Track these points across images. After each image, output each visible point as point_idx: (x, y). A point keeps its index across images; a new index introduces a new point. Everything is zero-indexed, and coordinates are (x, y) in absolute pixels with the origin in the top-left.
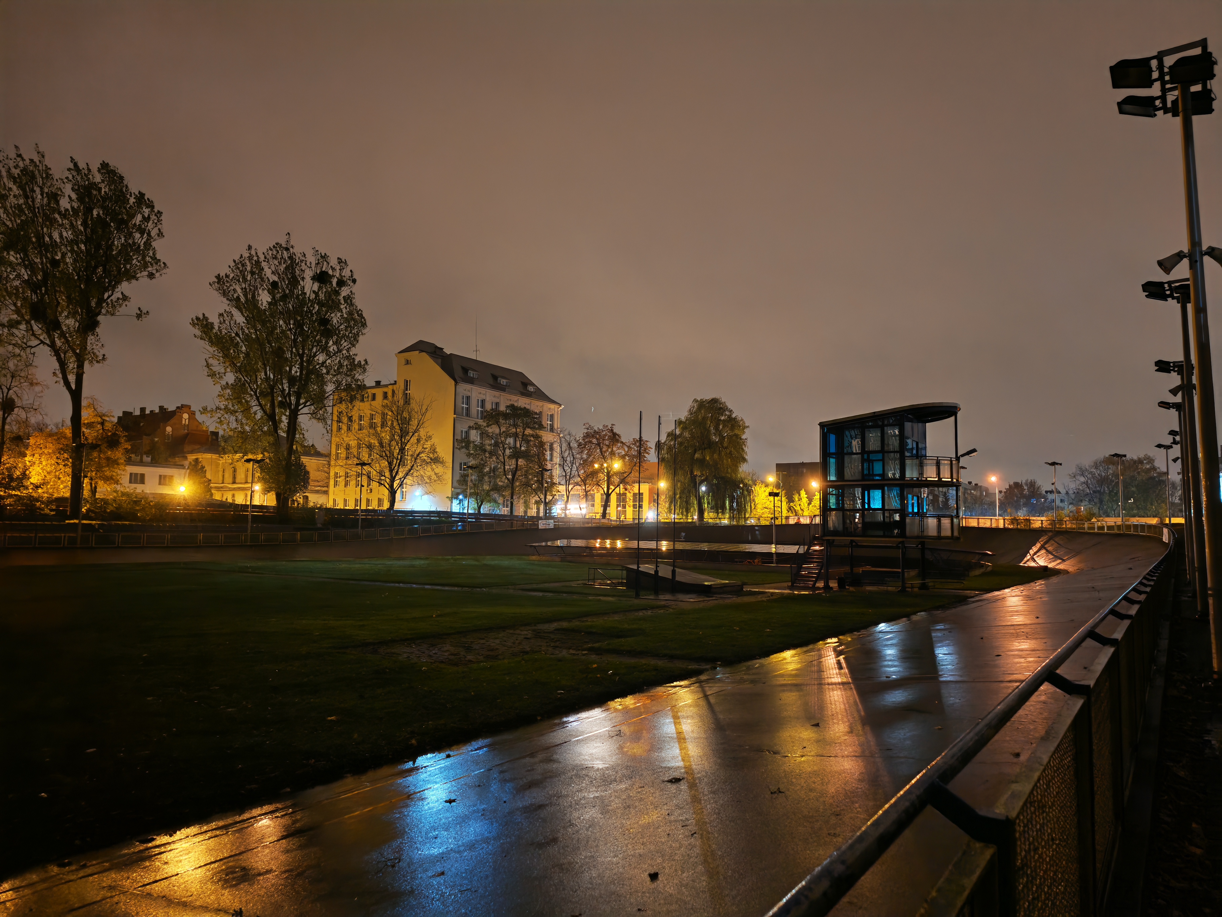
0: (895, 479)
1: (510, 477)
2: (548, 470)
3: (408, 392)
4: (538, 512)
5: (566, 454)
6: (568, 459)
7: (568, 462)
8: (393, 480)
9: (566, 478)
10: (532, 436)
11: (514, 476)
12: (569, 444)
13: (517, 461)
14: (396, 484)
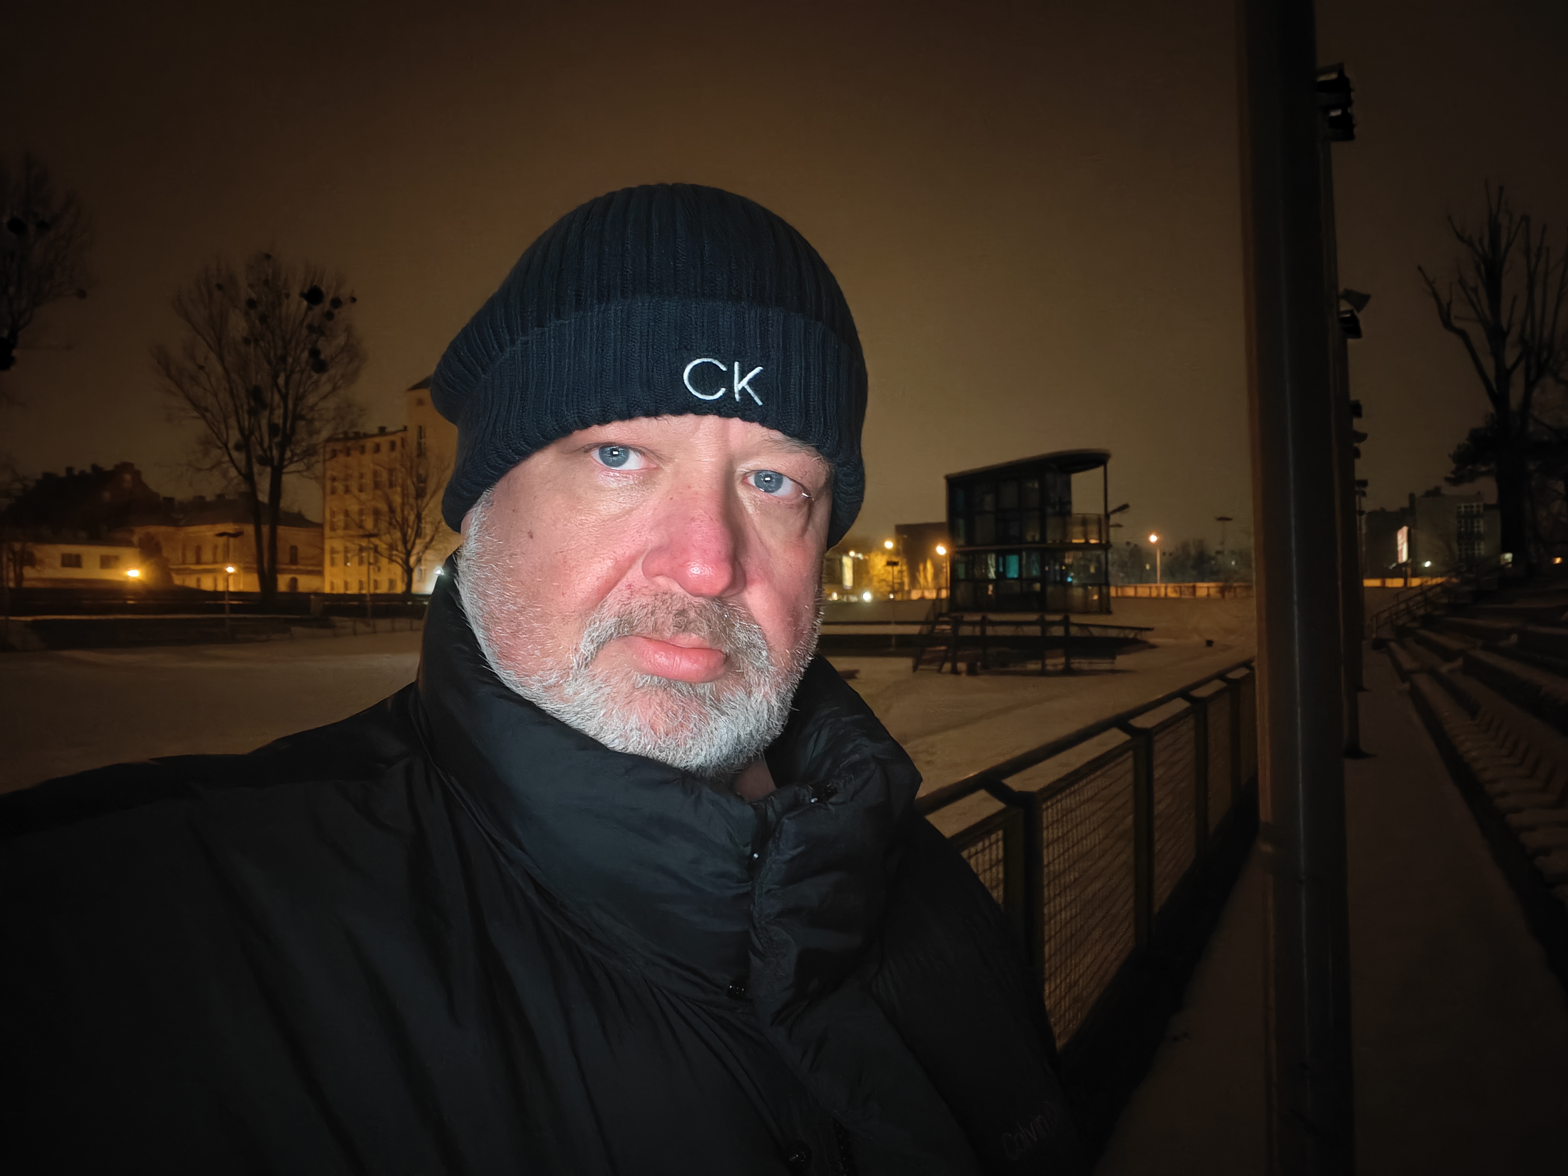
0: (1034, 542)
3: (423, 441)
8: (408, 554)
14: (413, 560)
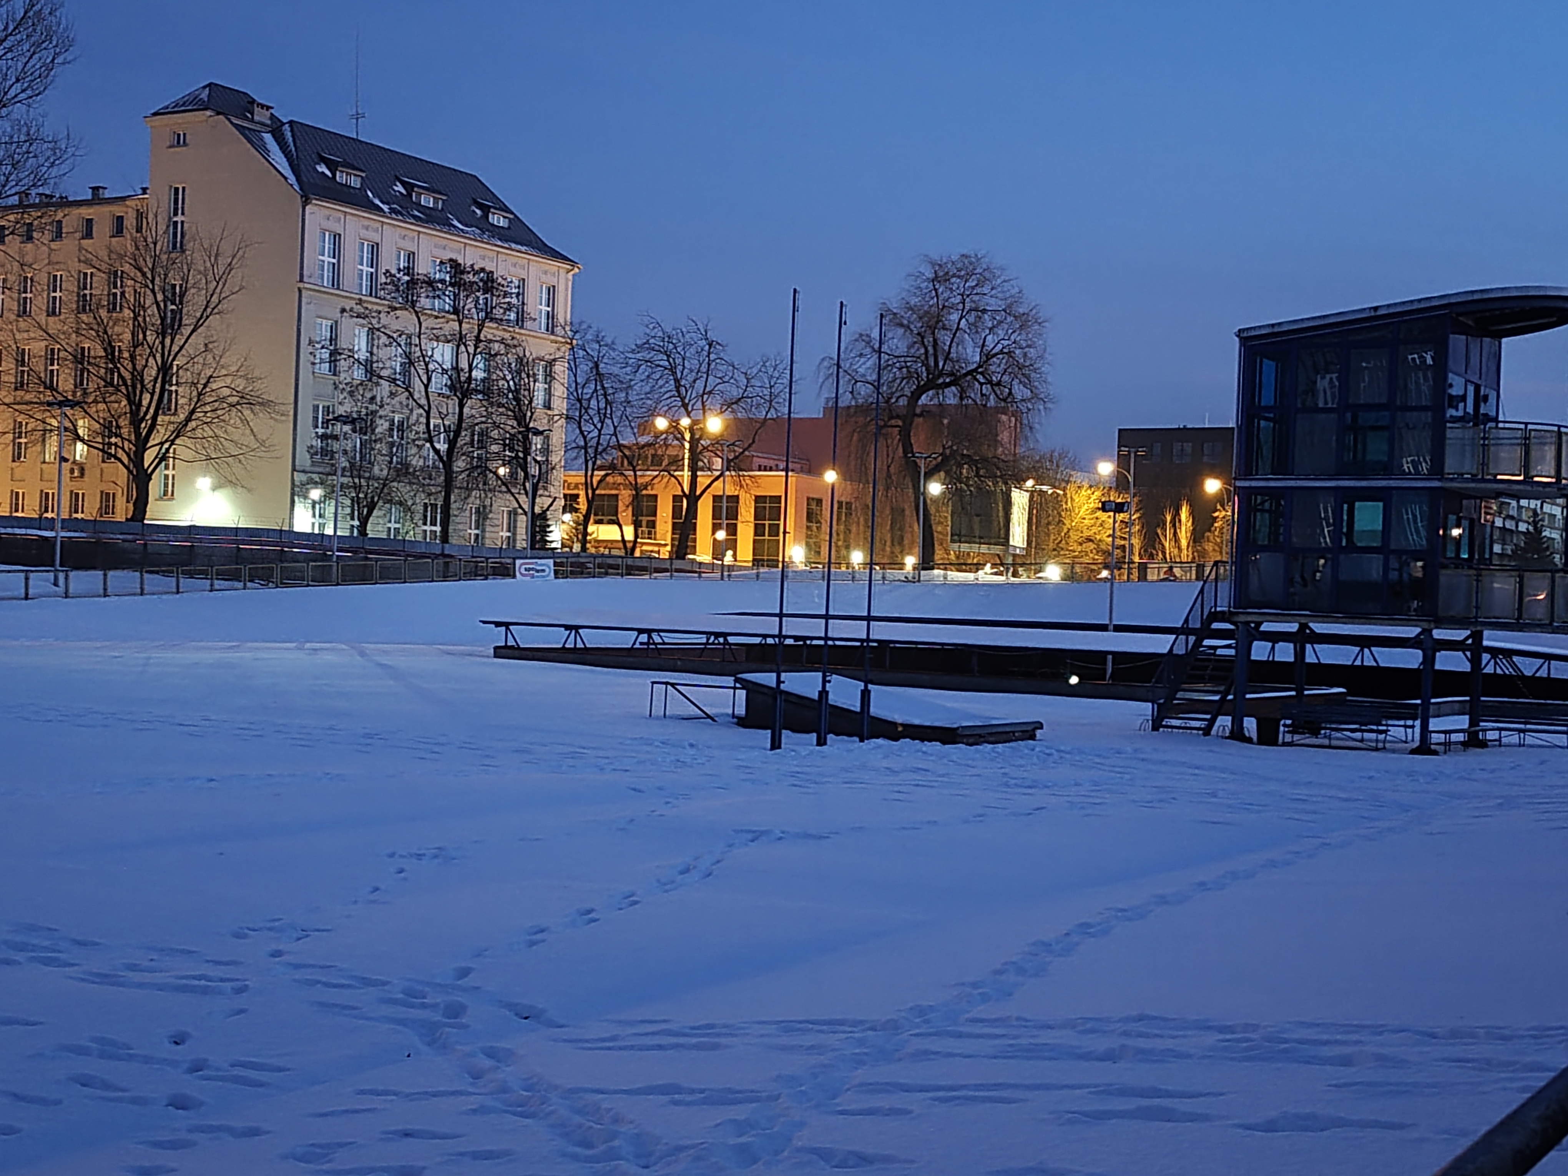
1: (442, 447)
2: (541, 433)
3: (179, 218)
4: (511, 540)
5: (589, 390)
6: (593, 403)
7: (591, 412)
8: (142, 445)
9: (586, 452)
10: (502, 341)
11: (452, 443)
12: (597, 366)
13: (461, 406)
14: (149, 456)
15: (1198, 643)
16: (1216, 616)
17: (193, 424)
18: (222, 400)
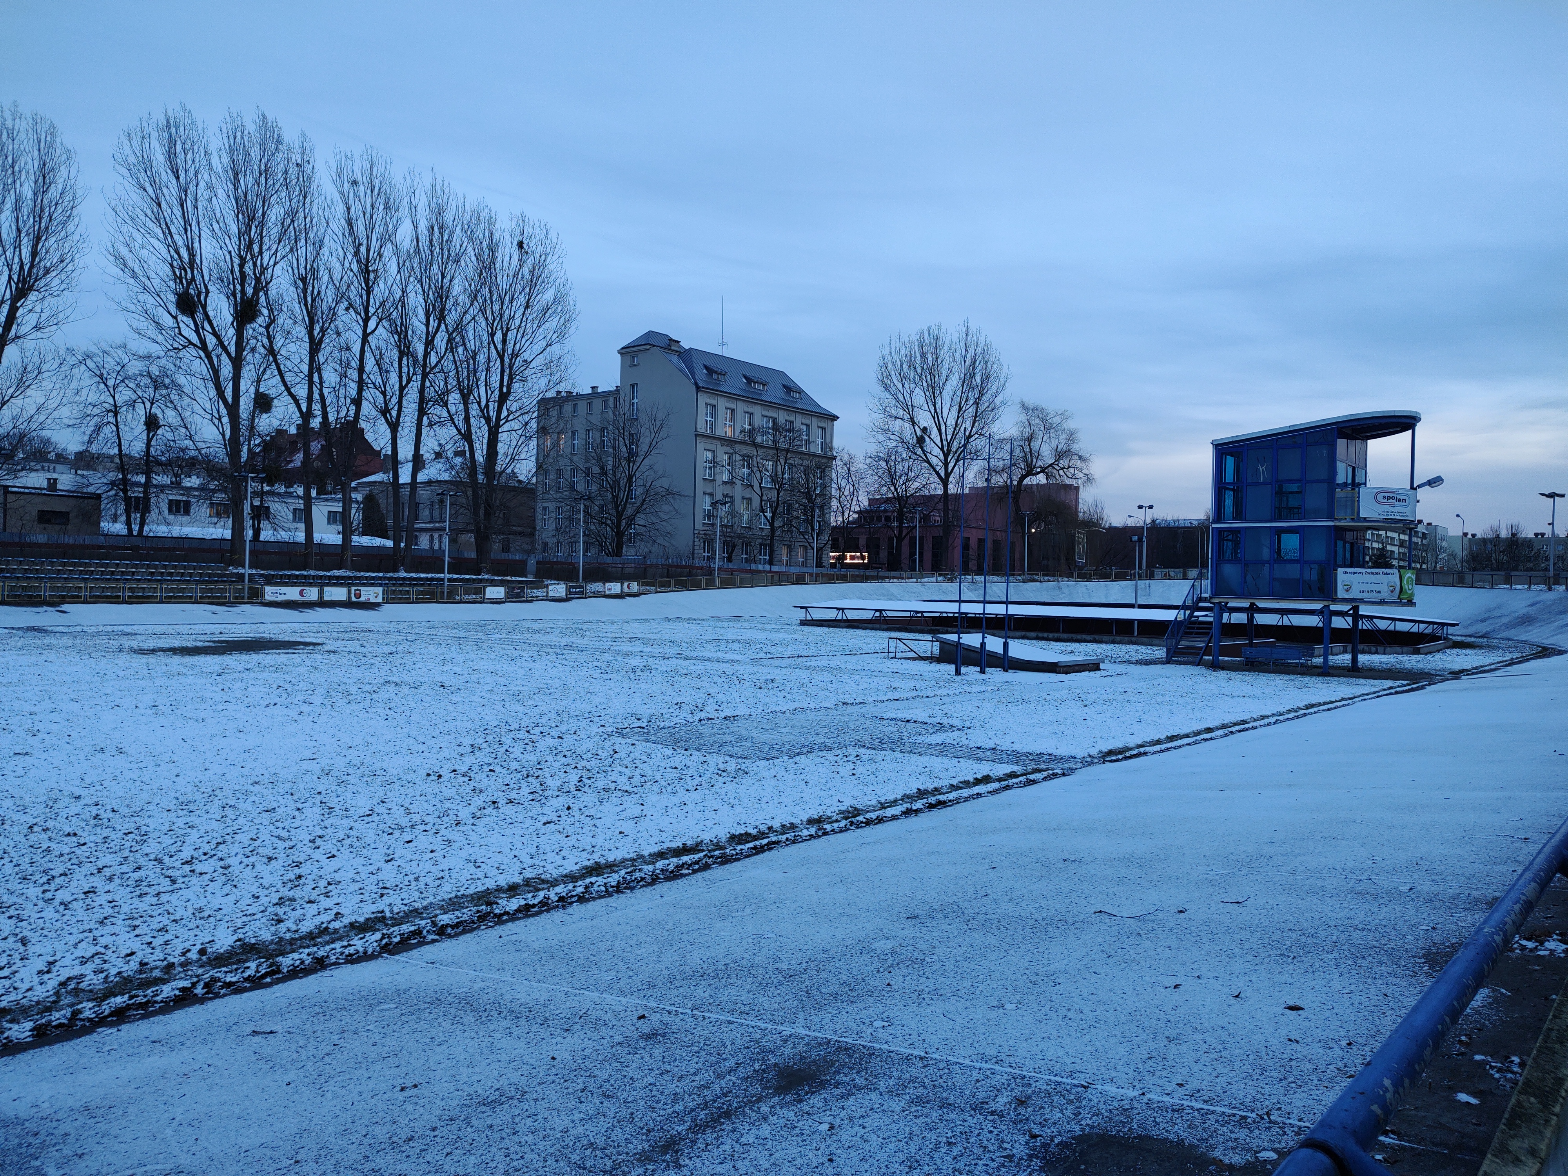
3: (635, 401)
6: (847, 490)
7: (846, 494)
11: (774, 513)
13: (778, 493)
15: (1191, 615)
16: (1201, 599)
17: (645, 506)
18: (657, 493)
